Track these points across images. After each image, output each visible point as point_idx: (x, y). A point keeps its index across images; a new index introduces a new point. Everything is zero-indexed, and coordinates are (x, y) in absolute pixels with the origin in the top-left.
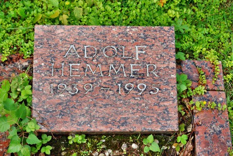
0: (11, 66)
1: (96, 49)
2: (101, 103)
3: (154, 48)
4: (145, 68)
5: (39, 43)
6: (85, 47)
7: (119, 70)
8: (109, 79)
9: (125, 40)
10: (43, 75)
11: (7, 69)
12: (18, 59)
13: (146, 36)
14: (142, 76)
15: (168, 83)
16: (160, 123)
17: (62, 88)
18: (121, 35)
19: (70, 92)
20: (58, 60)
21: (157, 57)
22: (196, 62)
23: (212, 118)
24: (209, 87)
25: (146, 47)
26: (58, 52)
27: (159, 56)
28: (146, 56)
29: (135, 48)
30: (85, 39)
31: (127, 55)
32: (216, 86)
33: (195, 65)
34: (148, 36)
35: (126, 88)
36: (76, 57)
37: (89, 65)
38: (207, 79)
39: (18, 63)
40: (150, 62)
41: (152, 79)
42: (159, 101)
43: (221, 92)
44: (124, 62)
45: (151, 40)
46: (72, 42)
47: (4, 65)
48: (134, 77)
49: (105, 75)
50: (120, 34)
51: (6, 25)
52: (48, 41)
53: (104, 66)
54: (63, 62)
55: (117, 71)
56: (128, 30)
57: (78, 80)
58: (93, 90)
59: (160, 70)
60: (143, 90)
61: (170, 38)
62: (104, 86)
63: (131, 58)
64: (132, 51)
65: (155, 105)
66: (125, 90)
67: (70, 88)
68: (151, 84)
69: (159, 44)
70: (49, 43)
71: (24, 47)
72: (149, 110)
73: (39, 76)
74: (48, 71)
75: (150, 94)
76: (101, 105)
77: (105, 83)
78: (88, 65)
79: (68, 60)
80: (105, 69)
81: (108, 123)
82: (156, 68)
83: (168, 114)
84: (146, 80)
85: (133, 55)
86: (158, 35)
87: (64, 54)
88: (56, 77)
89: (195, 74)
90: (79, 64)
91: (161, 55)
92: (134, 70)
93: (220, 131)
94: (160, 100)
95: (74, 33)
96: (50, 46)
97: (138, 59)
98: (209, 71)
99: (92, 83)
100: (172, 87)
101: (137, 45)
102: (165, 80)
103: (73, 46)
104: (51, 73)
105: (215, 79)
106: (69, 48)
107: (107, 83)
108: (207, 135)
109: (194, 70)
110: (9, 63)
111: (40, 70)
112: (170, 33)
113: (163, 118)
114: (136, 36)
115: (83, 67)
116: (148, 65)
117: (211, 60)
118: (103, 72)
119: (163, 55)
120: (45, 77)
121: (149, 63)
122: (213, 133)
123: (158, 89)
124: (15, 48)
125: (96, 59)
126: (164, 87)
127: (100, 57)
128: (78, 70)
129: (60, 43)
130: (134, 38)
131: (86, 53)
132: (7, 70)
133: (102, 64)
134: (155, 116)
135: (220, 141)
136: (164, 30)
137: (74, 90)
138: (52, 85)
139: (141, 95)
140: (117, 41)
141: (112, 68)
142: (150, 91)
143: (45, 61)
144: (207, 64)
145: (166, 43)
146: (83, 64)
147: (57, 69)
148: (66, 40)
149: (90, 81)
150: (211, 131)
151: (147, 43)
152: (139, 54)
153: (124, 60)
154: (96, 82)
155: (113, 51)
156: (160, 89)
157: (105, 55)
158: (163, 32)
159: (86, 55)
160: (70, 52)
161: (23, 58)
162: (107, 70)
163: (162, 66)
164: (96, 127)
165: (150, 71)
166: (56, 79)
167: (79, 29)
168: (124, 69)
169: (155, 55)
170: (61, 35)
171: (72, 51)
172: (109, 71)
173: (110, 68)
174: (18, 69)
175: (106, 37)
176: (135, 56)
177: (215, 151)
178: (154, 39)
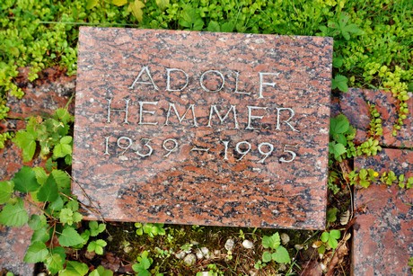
0: (45, 88)
1: (187, 75)
2: (191, 174)
3: (293, 77)
4: (273, 115)
5: (86, 61)
6: (169, 70)
7: (226, 116)
8: (209, 132)
9: (240, 59)
10: (92, 120)
11: (38, 94)
12: (57, 76)
13: (279, 53)
14: (267, 129)
15: (312, 144)
16: (293, 215)
17: (125, 145)
18: (235, 51)
19: (138, 153)
20: (120, 94)
21: (297, 94)
22: (367, 92)
23: (387, 199)
24: (385, 142)
25: (278, 74)
26: (120, 78)
27: (301, 93)
28: (277, 92)
29: (259, 75)
30: (169, 56)
31: (242, 88)
32: (398, 139)
33: (364, 98)
34: (282, 54)
35: (237, 149)
36: (151, 89)
37: (173, 105)
38: (383, 125)
39: (57, 84)
40: (284, 103)
41: (285, 135)
42: (294, 176)
43: (406, 152)
44: (237, 101)
45: (287, 61)
46: (144, 61)
47: (34, 87)
48: (252, 130)
49: (201, 125)
50: (231, 48)
51: (41, 10)
52: (102, 58)
53: (200, 108)
54: (128, 97)
55: (223, 117)
56: (247, 41)
57: (153, 132)
58: (178, 152)
59: (300, 120)
60: (267, 154)
61: (323, 59)
62: (199, 144)
63: (249, 94)
64: (253, 81)
65: (286, 183)
66: (235, 153)
67: (138, 146)
68: (283, 144)
69: (302, 70)
70: (103, 62)
71: (68, 55)
72: (275, 191)
73: (85, 121)
74: (102, 113)
75: (280, 162)
76: (191, 178)
77: (200, 139)
78: (171, 105)
79: (137, 93)
80: (201, 112)
81: (201, 210)
82: (293, 115)
83: (309, 199)
84: (274, 137)
85: (253, 89)
86: (302, 54)
87: (129, 84)
88: (115, 124)
89: (363, 116)
90: (155, 103)
91: (305, 91)
92: (254, 117)
93: (398, 226)
94: (297, 174)
95: (149, 43)
96: (106, 66)
97: (261, 97)
98: (389, 111)
99: (177, 139)
100: (320, 151)
101: (262, 71)
102: (309, 138)
103: (147, 68)
104: (106, 116)
105: (398, 127)
106: (139, 72)
107: (204, 138)
108: (375, 232)
109: (361, 108)
110: (42, 83)
111: (86, 112)
112: (324, 50)
113: (299, 207)
114: (262, 53)
115: (162, 109)
116: (279, 109)
117: (393, 91)
118: (198, 119)
119: (309, 90)
120: (96, 124)
121: (282, 106)
122: (385, 228)
123: (294, 155)
124: (53, 56)
125: (188, 94)
126: (305, 151)
127: (193, 90)
128: (153, 113)
129: (124, 62)
130: (257, 56)
131: (168, 82)
132: (38, 96)
133: (196, 103)
134: (286, 203)
135: (397, 244)
136: (314, 44)
137: (146, 149)
138: (107, 138)
139: (264, 164)
140: (225, 62)
141: (214, 111)
142: (279, 158)
143: (96, 94)
144: (385, 97)
145: (315, 68)
146: (163, 102)
147: (117, 110)
148: (134, 57)
149: (175, 134)
150: (382, 225)
151: (280, 68)
152: (264, 88)
153: (237, 97)
154: (184, 137)
155: (217, 79)
156: (297, 155)
157: (204, 88)
158: (311, 46)
159: (168, 86)
160: (141, 79)
161: (66, 75)
162: (206, 115)
163: (305, 112)
164: (181, 217)
165: (282, 119)
166: (113, 129)
167: (158, 37)
168: (235, 115)
169: (294, 91)
170: (126, 47)
171: (144, 78)
172: (208, 117)
173: (211, 112)
174: (57, 94)
175: (206, 53)
176: (257, 91)
177: (387, 263)
178: (294, 60)
